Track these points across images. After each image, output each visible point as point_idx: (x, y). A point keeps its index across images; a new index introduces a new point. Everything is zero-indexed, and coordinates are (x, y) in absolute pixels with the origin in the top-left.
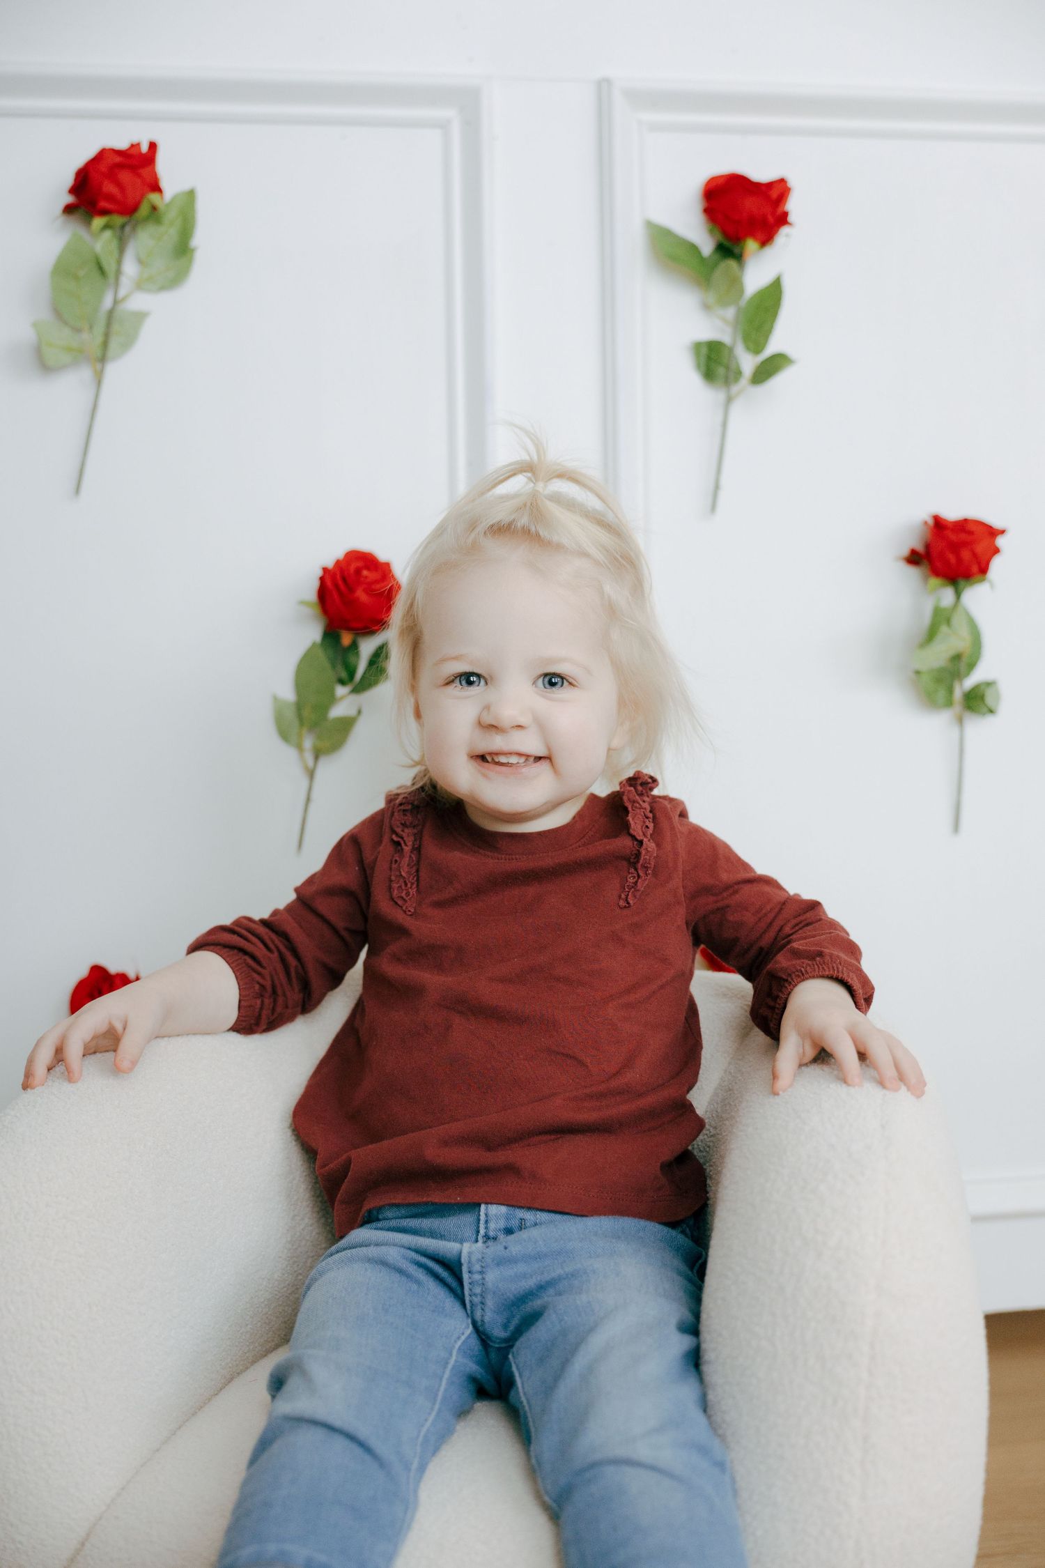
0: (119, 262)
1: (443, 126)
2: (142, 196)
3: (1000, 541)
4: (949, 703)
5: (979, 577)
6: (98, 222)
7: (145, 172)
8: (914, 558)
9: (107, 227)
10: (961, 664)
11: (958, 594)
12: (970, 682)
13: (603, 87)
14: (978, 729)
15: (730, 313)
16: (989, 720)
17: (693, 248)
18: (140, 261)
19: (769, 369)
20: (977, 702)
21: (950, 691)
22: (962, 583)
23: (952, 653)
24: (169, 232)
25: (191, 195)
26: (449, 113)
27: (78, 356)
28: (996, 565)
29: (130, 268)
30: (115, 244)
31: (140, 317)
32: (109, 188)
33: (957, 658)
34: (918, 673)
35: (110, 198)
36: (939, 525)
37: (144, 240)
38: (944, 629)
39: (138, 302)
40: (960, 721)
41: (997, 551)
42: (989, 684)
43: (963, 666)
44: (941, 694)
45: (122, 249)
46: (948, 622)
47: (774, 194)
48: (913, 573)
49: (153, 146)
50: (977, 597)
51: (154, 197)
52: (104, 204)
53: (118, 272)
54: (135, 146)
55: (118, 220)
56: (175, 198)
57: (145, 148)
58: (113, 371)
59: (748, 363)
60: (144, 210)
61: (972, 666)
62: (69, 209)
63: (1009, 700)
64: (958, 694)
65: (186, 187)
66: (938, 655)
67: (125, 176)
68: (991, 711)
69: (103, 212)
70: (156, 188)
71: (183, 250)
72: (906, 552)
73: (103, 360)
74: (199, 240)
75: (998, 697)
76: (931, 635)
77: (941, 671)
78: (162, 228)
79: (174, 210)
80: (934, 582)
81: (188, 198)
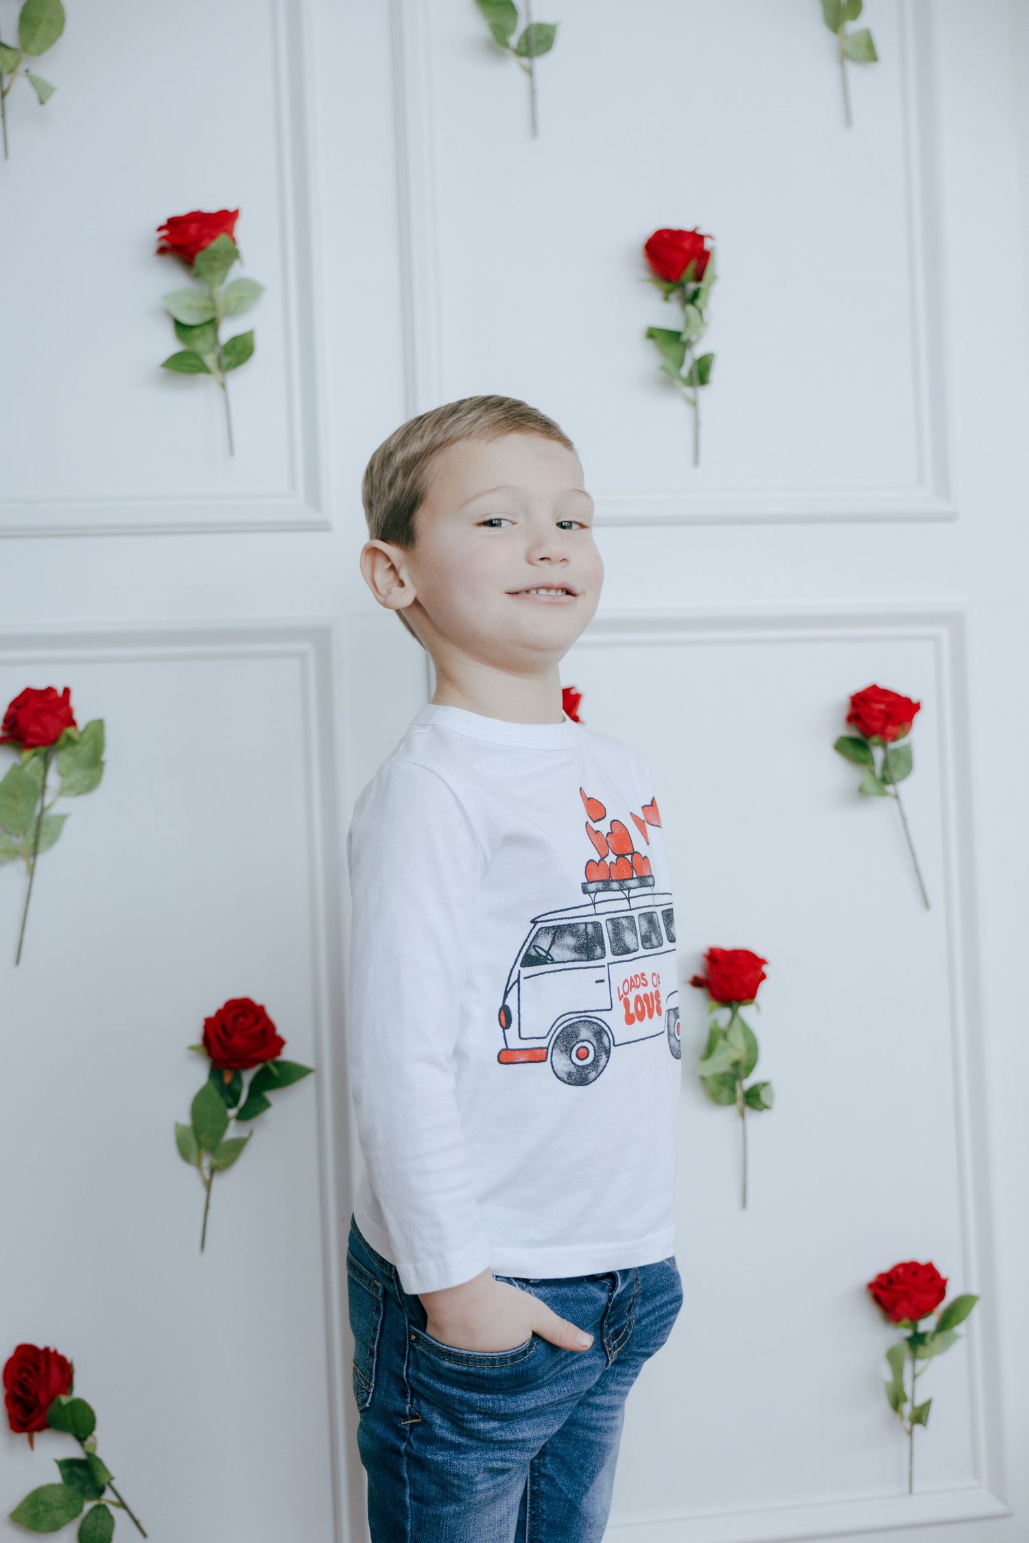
0: (44, 778)
1: (301, 655)
2: (61, 731)
3: (765, 969)
4: (732, 1101)
5: (748, 1001)
6: (27, 754)
7: (62, 712)
8: (697, 982)
9: (35, 755)
10: (740, 1068)
11: (734, 1013)
12: (747, 1083)
14: (755, 1120)
16: (766, 1113)
18: (61, 774)
20: (753, 1099)
21: (733, 1090)
22: (735, 1005)
23: (731, 1060)
24: (84, 750)
25: (100, 722)
26: (304, 646)
27: (13, 854)
28: (764, 989)
29: (53, 780)
30: (41, 765)
31: (63, 818)
32: (35, 728)
33: (736, 1064)
34: (703, 1079)
35: (35, 735)
36: (715, 955)
37: (64, 758)
38: (721, 1042)
39: (61, 806)
40: (742, 1114)
41: (763, 977)
42: (765, 1084)
43: (742, 1071)
44: (726, 1093)
45: (46, 768)
46: (725, 1036)
48: (699, 995)
49: (67, 691)
50: (747, 1012)
51: (70, 729)
52: (30, 740)
53: (44, 786)
54: (50, 690)
55: (42, 750)
56: (88, 726)
57: (60, 692)
58: (43, 860)
60: (62, 740)
61: (750, 1068)
62: (3, 742)
63: (781, 1096)
64: (739, 1093)
65: (96, 717)
66: (720, 1063)
67: (46, 719)
68: (766, 1107)
69: (30, 746)
70: (72, 723)
71: (95, 762)
72: (689, 977)
73: (35, 854)
74: (110, 755)
75: (772, 1096)
76: (710, 1047)
77: (723, 1075)
78: (78, 747)
79: (86, 737)
80: (713, 1004)
81: (99, 725)
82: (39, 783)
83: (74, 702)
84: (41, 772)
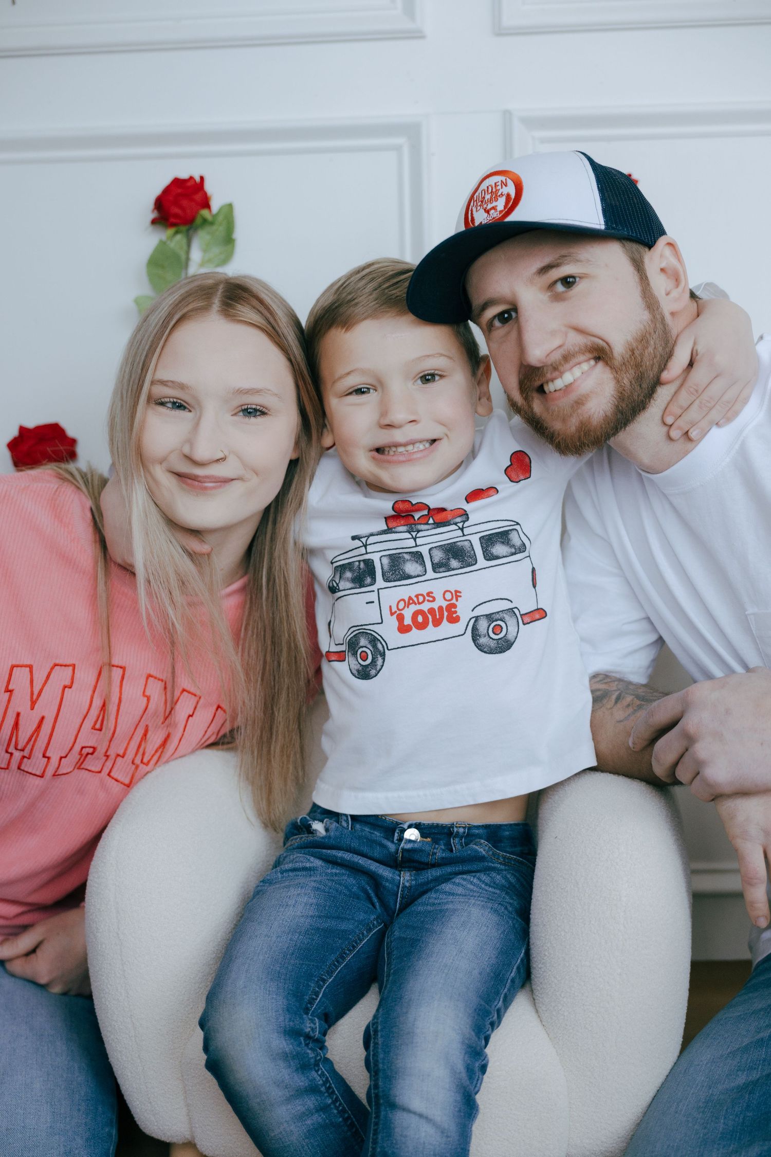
0: (188, 252)
1: (398, 149)
2: (197, 212)
6: (171, 230)
7: (198, 197)
9: (177, 233)
13: (507, 115)
18: (202, 250)
24: (220, 230)
25: (230, 206)
26: (401, 141)
29: (195, 255)
30: (184, 241)
32: (175, 210)
35: (176, 216)
37: (203, 237)
45: (189, 245)
49: (202, 178)
51: (204, 212)
52: (172, 220)
53: (188, 259)
54: (191, 178)
55: (183, 228)
56: (221, 209)
57: (198, 179)
60: (198, 221)
62: (154, 222)
65: (227, 201)
67: (185, 203)
69: (172, 225)
70: (208, 206)
71: (228, 240)
74: (239, 234)
78: (215, 227)
79: (220, 218)
81: (229, 209)
82: (183, 257)
83: (209, 187)
84: (185, 247)
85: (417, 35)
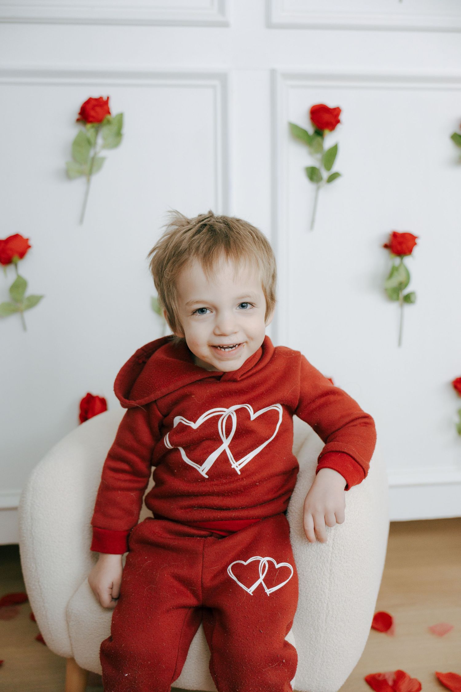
0: (96, 139)
1: (214, 87)
2: (104, 116)
3: (417, 241)
4: (398, 299)
5: (409, 253)
6: (89, 126)
7: (105, 108)
8: (386, 246)
9: (92, 127)
10: (402, 286)
11: (402, 260)
12: (406, 291)
13: (273, 72)
14: (408, 309)
15: (319, 156)
16: (412, 306)
17: (305, 132)
18: (103, 138)
19: (333, 177)
20: (408, 299)
21: (398, 296)
22: (403, 256)
23: (399, 281)
24: (115, 128)
25: (122, 115)
26: (216, 83)
27: (81, 173)
28: (415, 249)
29: (100, 141)
30: (94, 133)
31: (103, 159)
32: (92, 113)
33: (401, 283)
34: (386, 289)
35: (93, 117)
36: (395, 235)
37: (105, 131)
38: (395, 274)
39: (103, 153)
40: (402, 306)
41: (416, 244)
42: (413, 293)
44: (395, 296)
45: (97, 135)
46: (398, 270)
47: (335, 113)
48: (386, 252)
49: (108, 98)
50: (408, 261)
51: (108, 116)
52: (90, 119)
53: (96, 143)
54: (101, 98)
55: (96, 125)
56: (116, 115)
57: (105, 99)
58: (94, 179)
59: (325, 175)
60: (105, 121)
61: (406, 285)
62: (78, 120)
63: (420, 299)
64: (401, 297)
65: (120, 112)
66: (394, 282)
67: (98, 109)
68: (413, 303)
69: (90, 122)
70: (109, 113)
71: (119, 134)
72: (383, 244)
73: (90, 175)
74: (126, 130)
75: (416, 298)
76: (391, 275)
77: (395, 288)
78: (112, 126)
79: (115, 121)
80: (393, 256)
81: (121, 117)
82: (93, 141)
83: (111, 104)
84: (94, 136)
85: (225, 25)
